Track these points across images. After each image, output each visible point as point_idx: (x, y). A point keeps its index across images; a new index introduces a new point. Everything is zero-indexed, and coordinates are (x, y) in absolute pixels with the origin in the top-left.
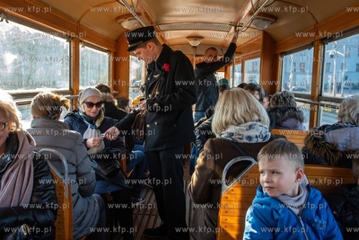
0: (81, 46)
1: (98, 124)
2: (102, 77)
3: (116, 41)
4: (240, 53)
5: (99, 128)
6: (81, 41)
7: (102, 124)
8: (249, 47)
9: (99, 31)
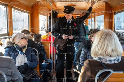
0: (13, 10)
1: (24, 51)
2: (25, 26)
3: (32, 7)
4: (94, 13)
5: (25, 53)
6: (13, 7)
7: (26, 51)
8: (99, 9)
9: (23, 2)
